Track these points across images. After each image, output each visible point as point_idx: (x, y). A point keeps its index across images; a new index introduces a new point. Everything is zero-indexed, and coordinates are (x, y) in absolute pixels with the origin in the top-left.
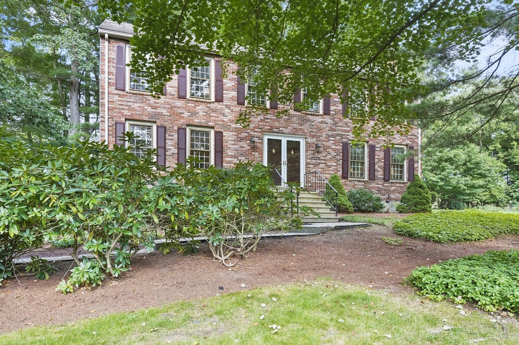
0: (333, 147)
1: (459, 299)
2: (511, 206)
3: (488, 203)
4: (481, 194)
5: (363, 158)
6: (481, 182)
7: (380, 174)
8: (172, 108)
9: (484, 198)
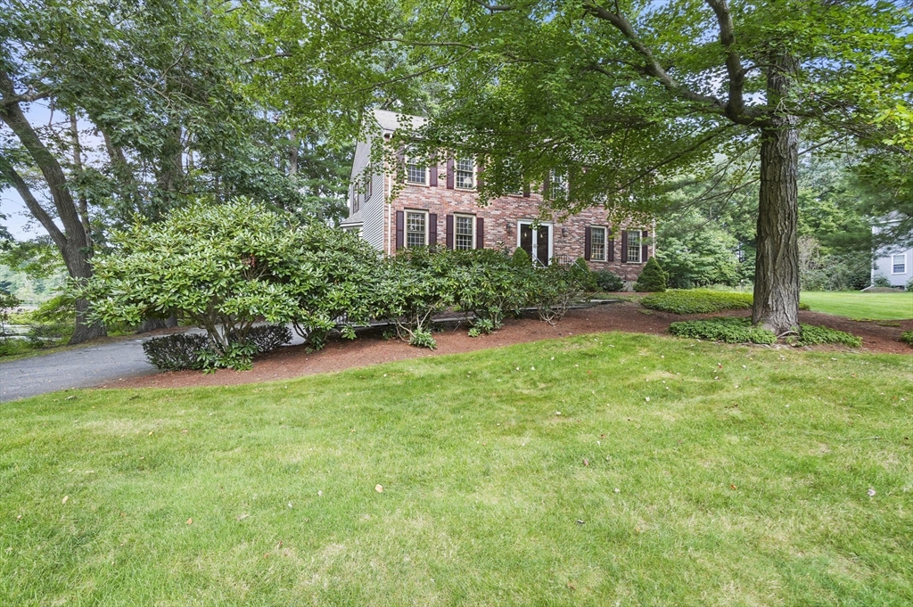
0: (577, 231)
1: (697, 336)
2: (743, 285)
3: (718, 282)
4: (711, 272)
5: (603, 241)
6: (710, 259)
7: (618, 256)
8: (441, 198)
9: (714, 276)
